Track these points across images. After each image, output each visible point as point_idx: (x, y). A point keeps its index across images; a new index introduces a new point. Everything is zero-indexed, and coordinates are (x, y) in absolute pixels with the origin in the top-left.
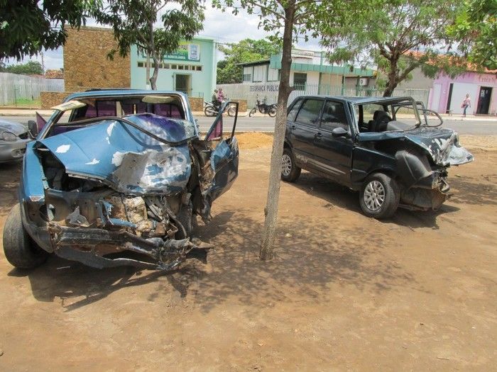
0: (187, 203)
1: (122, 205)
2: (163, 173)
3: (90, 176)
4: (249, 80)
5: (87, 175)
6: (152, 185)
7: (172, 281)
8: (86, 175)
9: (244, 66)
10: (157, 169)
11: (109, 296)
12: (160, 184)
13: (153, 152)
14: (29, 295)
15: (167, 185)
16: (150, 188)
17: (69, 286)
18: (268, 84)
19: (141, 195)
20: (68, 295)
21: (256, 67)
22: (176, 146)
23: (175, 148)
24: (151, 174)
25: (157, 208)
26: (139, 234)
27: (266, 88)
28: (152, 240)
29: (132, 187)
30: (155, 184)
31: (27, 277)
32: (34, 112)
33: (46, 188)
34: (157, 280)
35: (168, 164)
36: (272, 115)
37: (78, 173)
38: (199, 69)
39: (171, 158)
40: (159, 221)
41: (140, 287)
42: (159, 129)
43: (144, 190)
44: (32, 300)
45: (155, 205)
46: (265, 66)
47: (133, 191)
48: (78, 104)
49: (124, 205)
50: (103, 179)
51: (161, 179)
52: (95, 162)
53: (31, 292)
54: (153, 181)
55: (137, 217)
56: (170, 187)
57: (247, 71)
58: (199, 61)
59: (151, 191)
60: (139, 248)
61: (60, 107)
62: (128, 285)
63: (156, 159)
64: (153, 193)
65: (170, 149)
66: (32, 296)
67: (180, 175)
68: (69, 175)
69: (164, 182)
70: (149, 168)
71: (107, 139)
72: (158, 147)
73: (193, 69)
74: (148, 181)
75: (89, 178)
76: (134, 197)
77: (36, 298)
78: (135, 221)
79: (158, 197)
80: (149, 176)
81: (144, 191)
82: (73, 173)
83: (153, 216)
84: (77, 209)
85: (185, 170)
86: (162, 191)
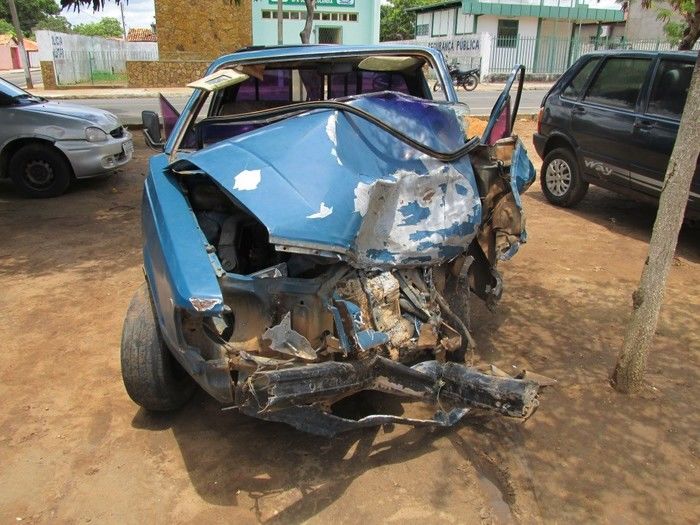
1: (364, 296)
2: (429, 219)
3: (321, 247)
4: (425, 33)
5: (314, 246)
6: (413, 245)
7: (466, 450)
8: (310, 245)
9: (419, 11)
10: (418, 214)
12: (426, 245)
13: (410, 176)
14: (183, 485)
15: (439, 245)
16: (409, 252)
17: (257, 459)
18: (459, 38)
19: (390, 268)
20: (264, 487)
21: (437, 14)
22: (452, 162)
23: (450, 166)
24: (408, 222)
25: (417, 292)
26: (394, 353)
27: (455, 46)
28: (422, 368)
29: (374, 253)
30: (418, 243)
33: (220, 275)
34: (435, 449)
35: (437, 198)
36: (468, 87)
37: (294, 243)
38: (354, 17)
39: (444, 187)
40: (424, 319)
41: (401, 467)
42: (412, 123)
43: (396, 257)
44: (192, 502)
45: (414, 286)
46: (452, 11)
47: (378, 261)
48: (233, 76)
49: (368, 295)
50: (343, 251)
51: (428, 234)
52: (325, 212)
53: (185, 474)
54: (415, 237)
55: (387, 317)
56: (444, 249)
57: (422, 20)
58: (353, 6)
59: (410, 259)
60: (399, 387)
62: (380, 460)
63: (413, 189)
64: (413, 262)
65: (442, 168)
66: (191, 489)
67: (464, 223)
68: (277, 249)
69: (434, 238)
70: (404, 210)
71: (334, 152)
72: (417, 166)
73: (345, 19)
74: (403, 239)
75: (318, 251)
76: (378, 273)
77: (199, 492)
78: (386, 326)
79: (420, 270)
80: (403, 228)
81: (397, 260)
82: (286, 242)
83: (410, 308)
84: (286, 320)
85: (472, 213)
86: (429, 259)
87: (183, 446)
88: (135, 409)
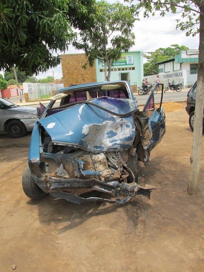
0: (134, 155)
1: (91, 160)
2: (116, 136)
3: (68, 143)
4: (162, 72)
5: (66, 143)
6: (110, 144)
7: (127, 211)
8: (65, 143)
9: (159, 64)
10: (112, 134)
11: (85, 222)
12: (115, 144)
13: (110, 122)
14: (37, 219)
15: (120, 144)
16: (109, 147)
18: (175, 72)
19: (103, 152)
20: (60, 221)
21: (166, 64)
22: (124, 117)
23: (124, 119)
24: (109, 137)
25: (114, 160)
26: (103, 179)
27: (173, 75)
28: (111, 183)
29: (96, 147)
30: (112, 144)
31: (37, 205)
32: (38, 103)
33: (41, 152)
34: (117, 211)
35: (119, 130)
36: (178, 91)
37: (59, 142)
38: (133, 69)
39: (121, 125)
40: (116, 169)
41: (105, 216)
42: (112, 106)
43: (105, 148)
44: (37, 224)
45: (113, 158)
46: (172, 63)
47: (98, 150)
48: (63, 95)
49: (92, 160)
50: (76, 145)
51: (116, 141)
52: (71, 133)
53: (38, 217)
54: (111, 142)
55: (101, 168)
56: (122, 146)
57: (161, 67)
58: (133, 64)
59: (110, 149)
60: (103, 189)
61: (53, 98)
62: (97, 214)
63: (112, 127)
64: (111, 150)
65: (120, 119)
66: (38, 221)
67: (129, 137)
68: (54, 144)
69: (118, 142)
70: (108, 133)
71: (79, 116)
72: (113, 119)
73: (130, 69)
74: (107, 143)
75: (67, 145)
76: (98, 153)
77: (40, 222)
78: (100, 170)
79: (115, 152)
80: (107, 139)
81: (105, 149)
82: (57, 142)
83: (112, 165)
84: (62, 166)
85: (131, 133)
86: (117, 149)
87: (39, 209)
88: (28, 199)
